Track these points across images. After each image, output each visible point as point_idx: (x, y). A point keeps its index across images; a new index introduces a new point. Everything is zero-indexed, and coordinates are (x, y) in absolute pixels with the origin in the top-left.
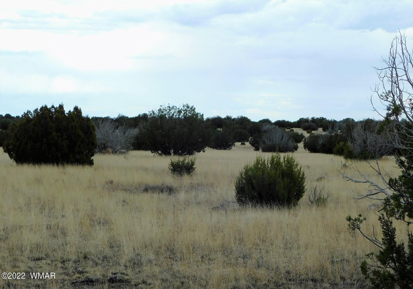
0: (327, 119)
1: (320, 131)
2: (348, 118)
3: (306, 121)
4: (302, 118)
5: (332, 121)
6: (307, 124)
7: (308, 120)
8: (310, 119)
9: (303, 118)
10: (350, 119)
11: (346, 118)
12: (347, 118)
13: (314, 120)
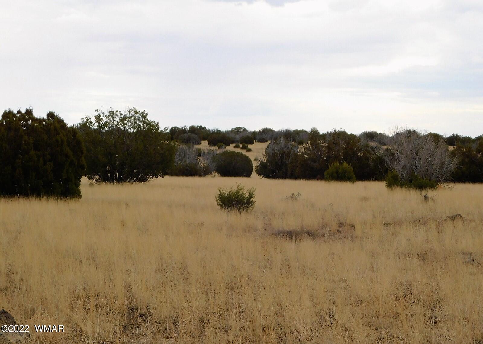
0: (207, 128)
1: (204, 145)
2: (239, 127)
3: (183, 131)
4: (174, 127)
5: (214, 131)
6: (186, 135)
7: (185, 129)
8: (188, 128)
9: (177, 127)
10: (242, 128)
11: (235, 127)
12: (237, 127)
13: (193, 129)
